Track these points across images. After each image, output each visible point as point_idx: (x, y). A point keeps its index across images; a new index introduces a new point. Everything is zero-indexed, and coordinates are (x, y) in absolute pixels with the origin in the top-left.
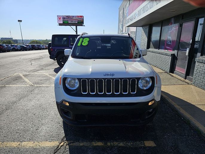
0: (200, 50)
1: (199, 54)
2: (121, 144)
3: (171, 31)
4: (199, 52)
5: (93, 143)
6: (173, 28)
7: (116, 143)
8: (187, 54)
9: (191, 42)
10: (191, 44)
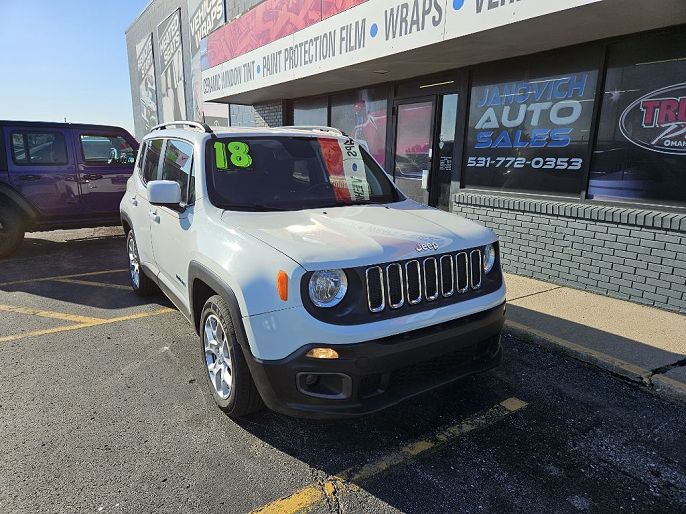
0: (457, 172)
1: (455, 185)
2: (467, 428)
3: (365, 125)
4: (456, 180)
5: (406, 449)
6: (369, 116)
7: (455, 430)
8: (424, 185)
9: (430, 156)
10: (432, 160)
